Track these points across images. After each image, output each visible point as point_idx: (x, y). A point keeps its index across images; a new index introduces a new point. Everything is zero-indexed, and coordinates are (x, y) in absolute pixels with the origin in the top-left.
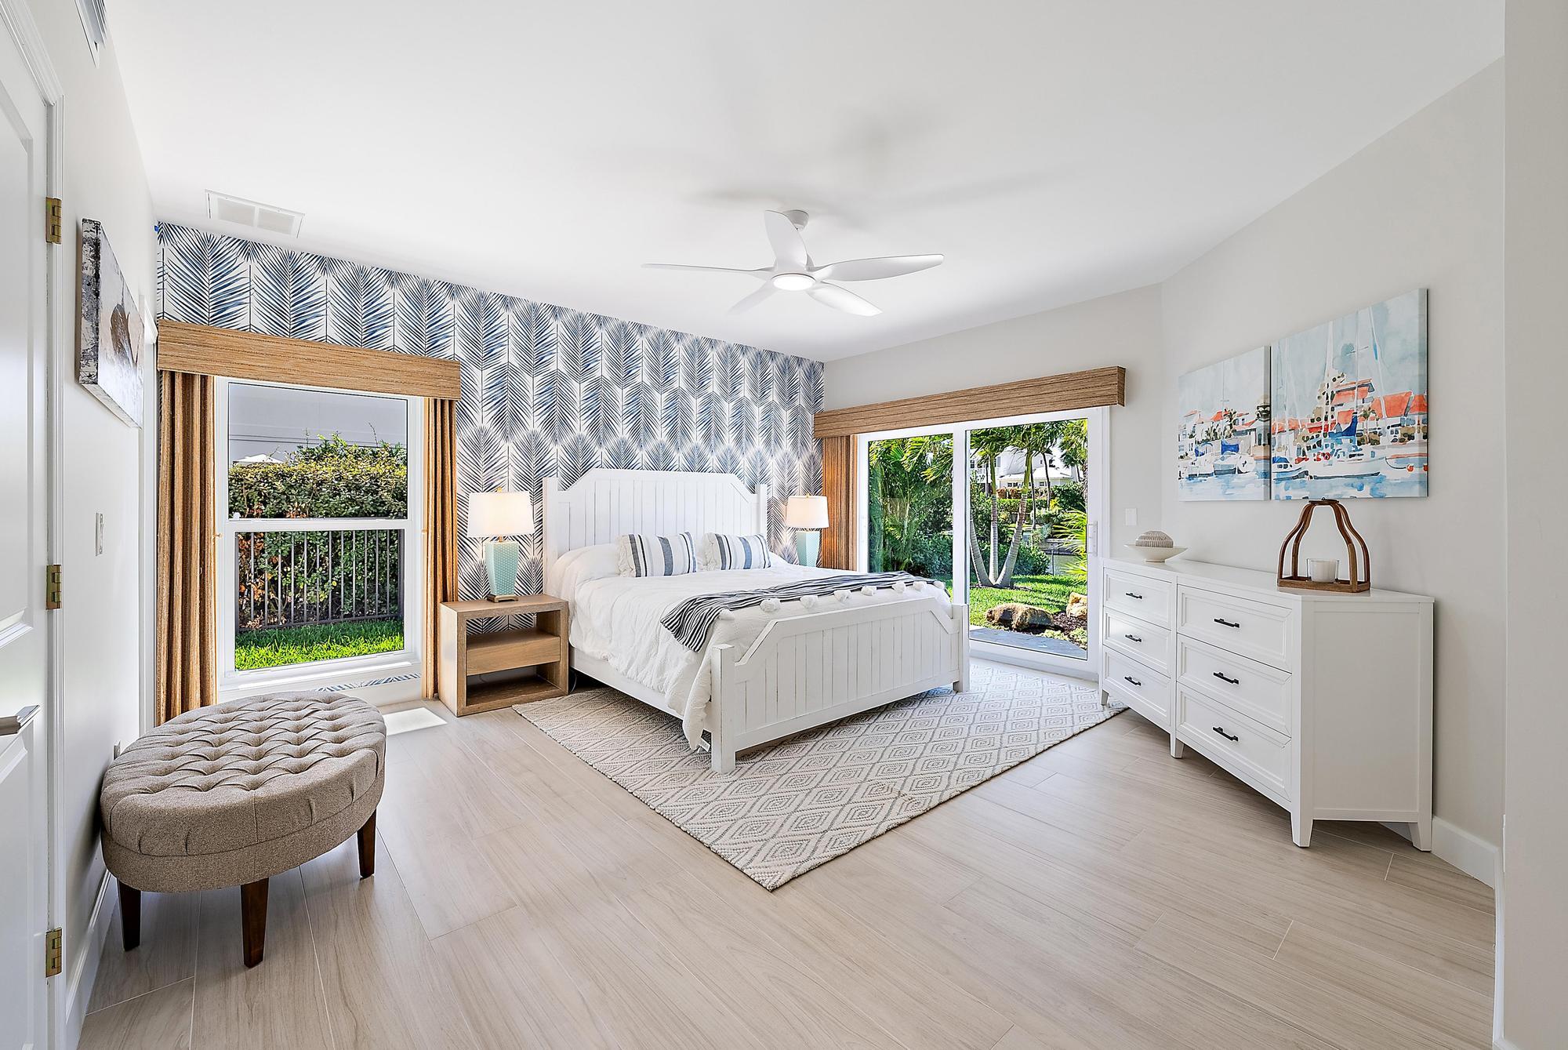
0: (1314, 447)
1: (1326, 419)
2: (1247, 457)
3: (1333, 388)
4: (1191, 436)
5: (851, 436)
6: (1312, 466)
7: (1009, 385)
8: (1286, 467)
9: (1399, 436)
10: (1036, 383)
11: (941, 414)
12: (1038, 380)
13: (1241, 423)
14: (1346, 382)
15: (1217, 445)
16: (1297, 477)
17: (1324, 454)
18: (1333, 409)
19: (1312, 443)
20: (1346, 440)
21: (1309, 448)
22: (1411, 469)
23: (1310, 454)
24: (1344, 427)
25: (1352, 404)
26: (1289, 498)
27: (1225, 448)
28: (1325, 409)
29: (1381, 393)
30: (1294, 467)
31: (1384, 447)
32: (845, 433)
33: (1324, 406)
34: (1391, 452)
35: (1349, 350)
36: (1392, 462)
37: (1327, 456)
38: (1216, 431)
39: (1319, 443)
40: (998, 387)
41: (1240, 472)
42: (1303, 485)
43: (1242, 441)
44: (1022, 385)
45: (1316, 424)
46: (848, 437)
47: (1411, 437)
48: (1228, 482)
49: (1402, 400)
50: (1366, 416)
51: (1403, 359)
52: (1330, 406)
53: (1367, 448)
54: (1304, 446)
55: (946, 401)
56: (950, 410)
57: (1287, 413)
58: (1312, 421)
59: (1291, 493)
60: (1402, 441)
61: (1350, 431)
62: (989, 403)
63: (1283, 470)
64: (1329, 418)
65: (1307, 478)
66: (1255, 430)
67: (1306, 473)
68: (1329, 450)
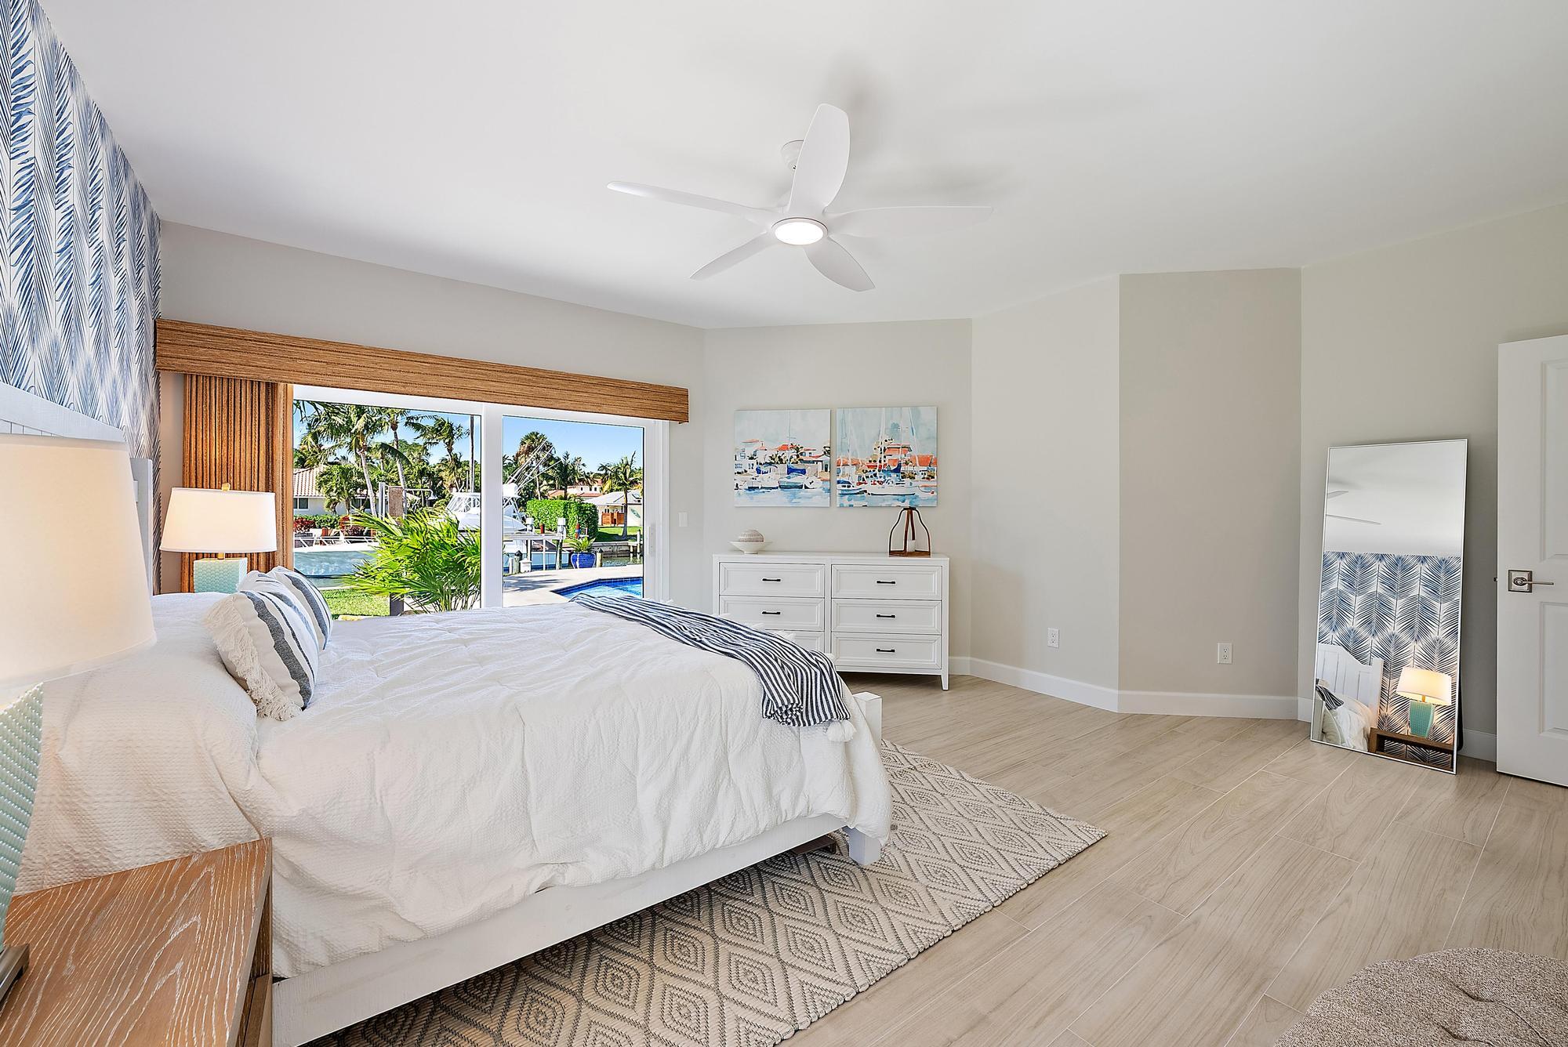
0: (871, 477)
1: (880, 462)
2: (814, 478)
3: (885, 445)
4: (752, 458)
5: (281, 386)
6: (868, 487)
7: (588, 377)
8: (849, 487)
9: (926, 476)
10: (617, 384)
11: (492, 389)
12: (620, 381)
13: (808, 455)
14: (894, 443)
15: (783, 468)
16: (858, 493)
17: (878, 482)
18: (885, 457)
19: (869, 475)
20: (894, 475)
21: (867, 477)
22: (933, 493)
23: (868, 481)
24: (893, 468)
25: (898, 456)
26: (851, 506)
27: (790, 471)
28: (879, 456)
29: (916, 452)
30: (855, 487)
31: (917, 481)
32: (266, 377)
33: (879, 454)
34: (921, 484)
35: (896, 426)
36: (923, 489)
37: (881, 483)
38: (782, 457)
39: (875, 475)
40: (575, 376)
41: (806, 487)
42: (863, 498)
43: (809, 468)
44: (604, 382)
45: (873, 464)
46: (271, 387)
47: (933, 477)
48: (794, 494)
49: (928, 458)
50: (907, 464)
51: (928, 438)
52: (883, 455)
53: (907, 481)
54: (864, 476)
55: (499, 374)
56: (506, 388)
57: (850, 454)
58: (870, 461)
59: (852, 503)
60: (928, 478)
61: (897, 470)
62: (563, 392)
63: (846, 488)
64: (883, 461)
65: (865, 494)
66: (822, 461)
67: (866, 491)
68: (882, 479)
